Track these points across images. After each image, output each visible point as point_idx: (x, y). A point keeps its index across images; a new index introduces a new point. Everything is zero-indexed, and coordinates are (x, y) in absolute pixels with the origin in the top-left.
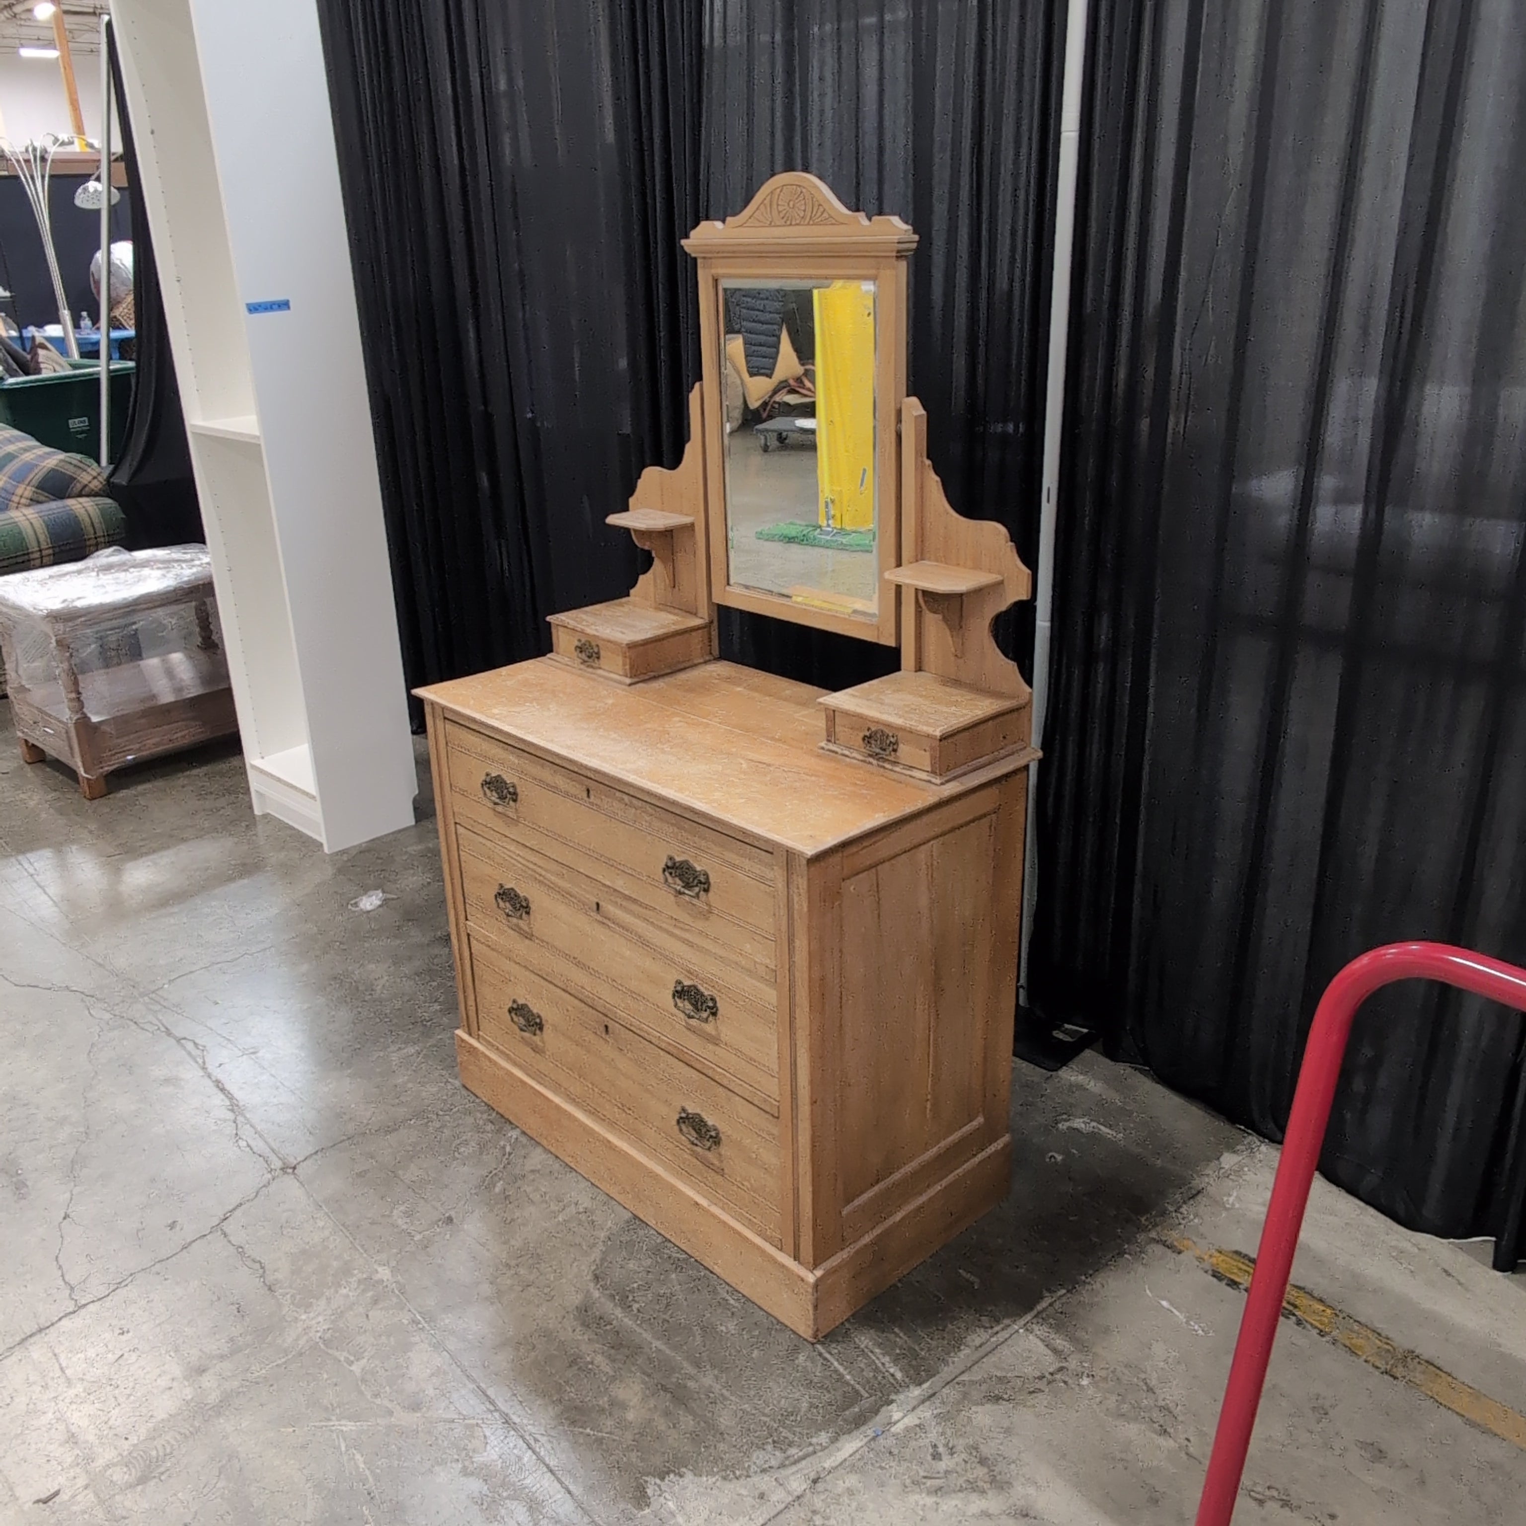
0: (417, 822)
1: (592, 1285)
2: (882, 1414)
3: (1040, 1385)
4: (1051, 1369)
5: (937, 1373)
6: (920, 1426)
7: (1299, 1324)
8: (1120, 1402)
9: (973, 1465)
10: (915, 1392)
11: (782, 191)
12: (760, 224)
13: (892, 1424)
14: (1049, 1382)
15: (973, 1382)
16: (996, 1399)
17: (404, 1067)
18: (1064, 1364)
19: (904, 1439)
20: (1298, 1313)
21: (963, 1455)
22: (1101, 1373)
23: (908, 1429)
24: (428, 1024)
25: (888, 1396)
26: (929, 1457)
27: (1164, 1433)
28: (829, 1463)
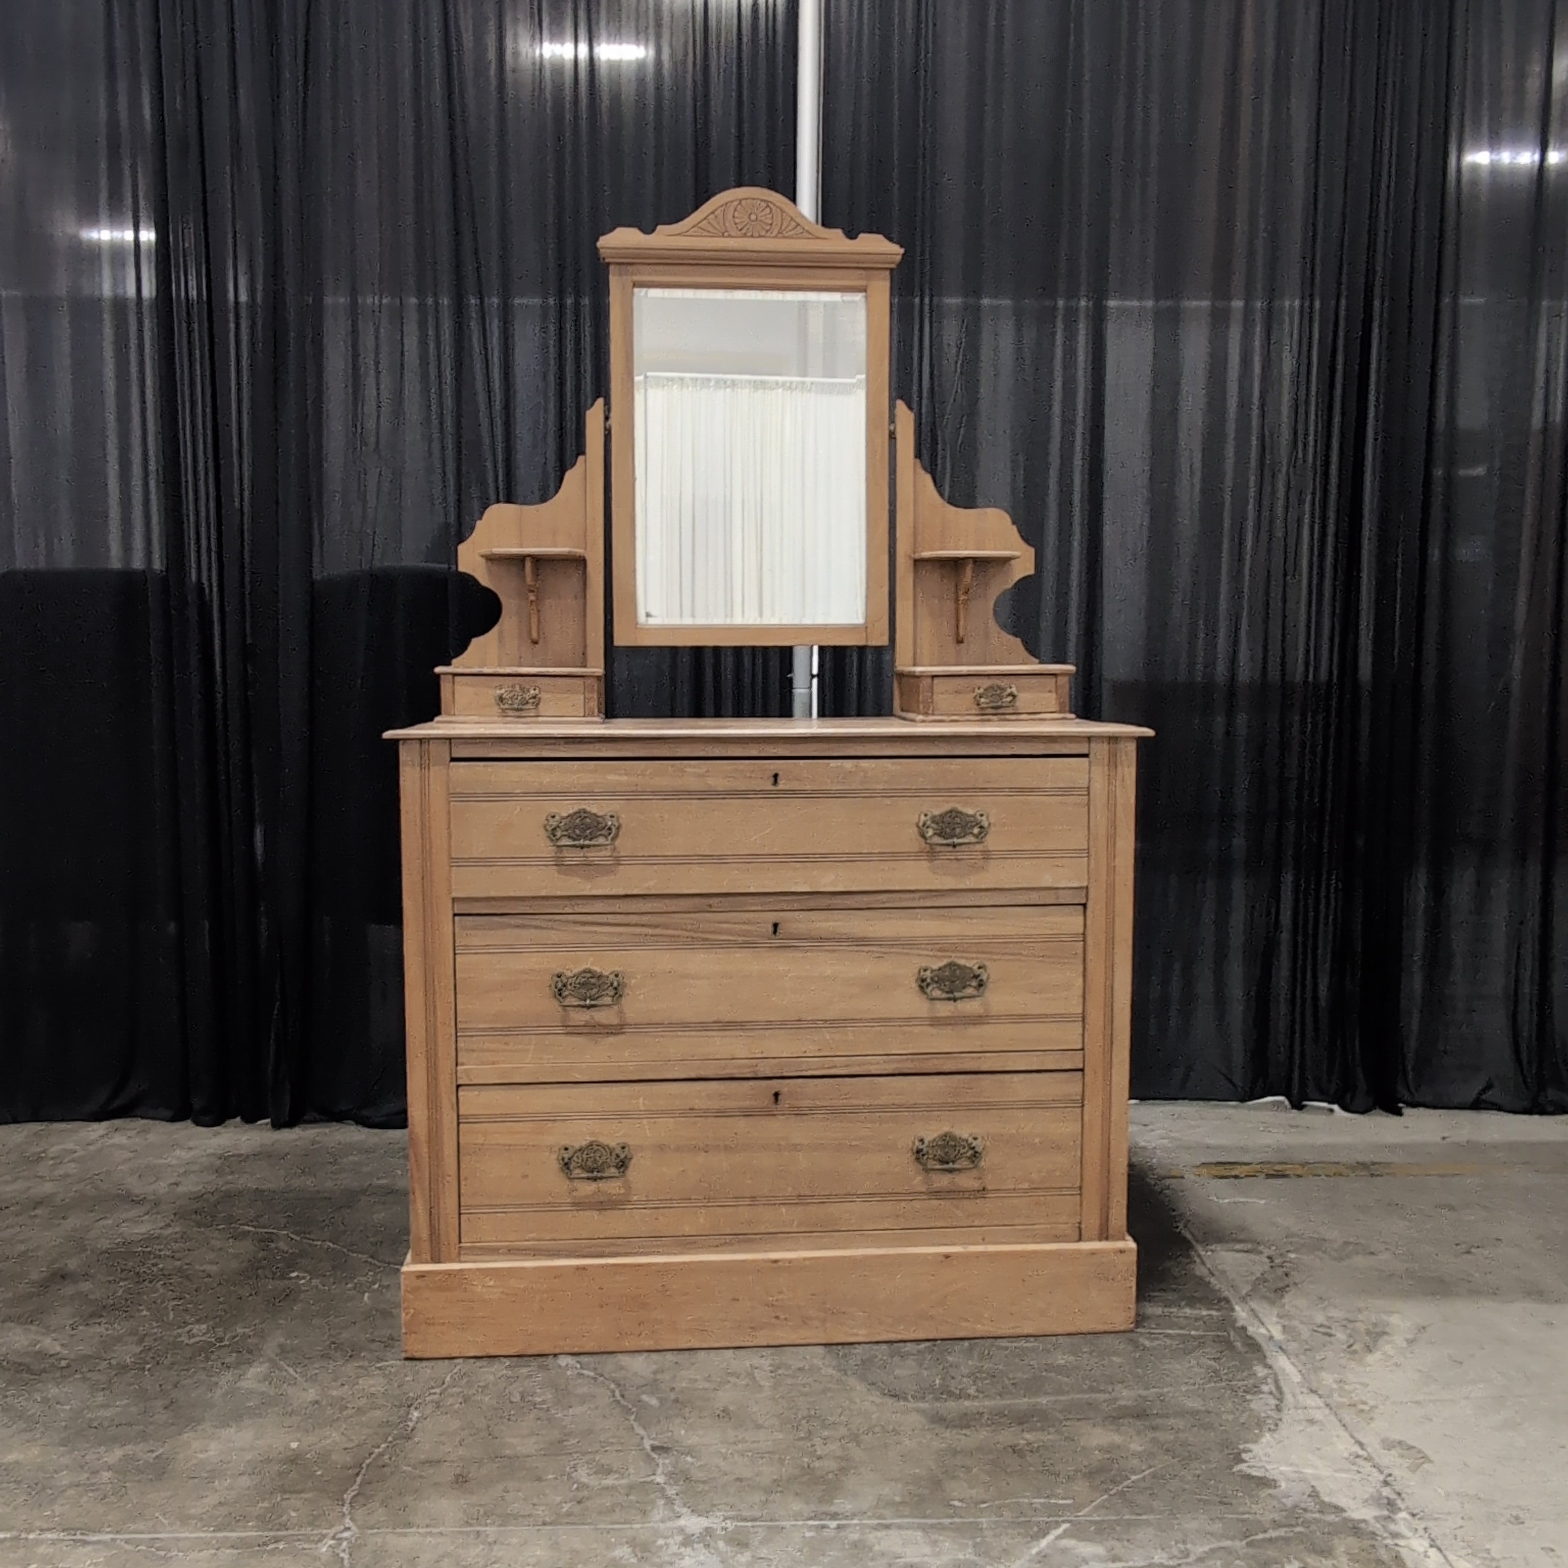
2: (1256, 1336)
3: (1281, 1270)
4: (1267, 1260)
5: (1227, 1299)
6: (1285, 1327)
7: (1300, 1177)
8: (1325, 1252)
9: (1351, 1325)
10: (1242, 1315)
11: (740, 204)
12: (708, 234)
13: (1272, 1337)
14: (1281, 1267)
15: (1252, 1290)
16: (1281, 1290)
17: (285, 1386)
18: (1266, 1255)
19: (1295, 1339)
20: (1288, 1173)
21: (1335, 1324)
22: (1289, 1247)
23: (1284, 1333)
24: (225, 1343)
25: (1234, 1326)
26: (1327, 1338)
27: (1373, 1253)
28: (1296, 1379)
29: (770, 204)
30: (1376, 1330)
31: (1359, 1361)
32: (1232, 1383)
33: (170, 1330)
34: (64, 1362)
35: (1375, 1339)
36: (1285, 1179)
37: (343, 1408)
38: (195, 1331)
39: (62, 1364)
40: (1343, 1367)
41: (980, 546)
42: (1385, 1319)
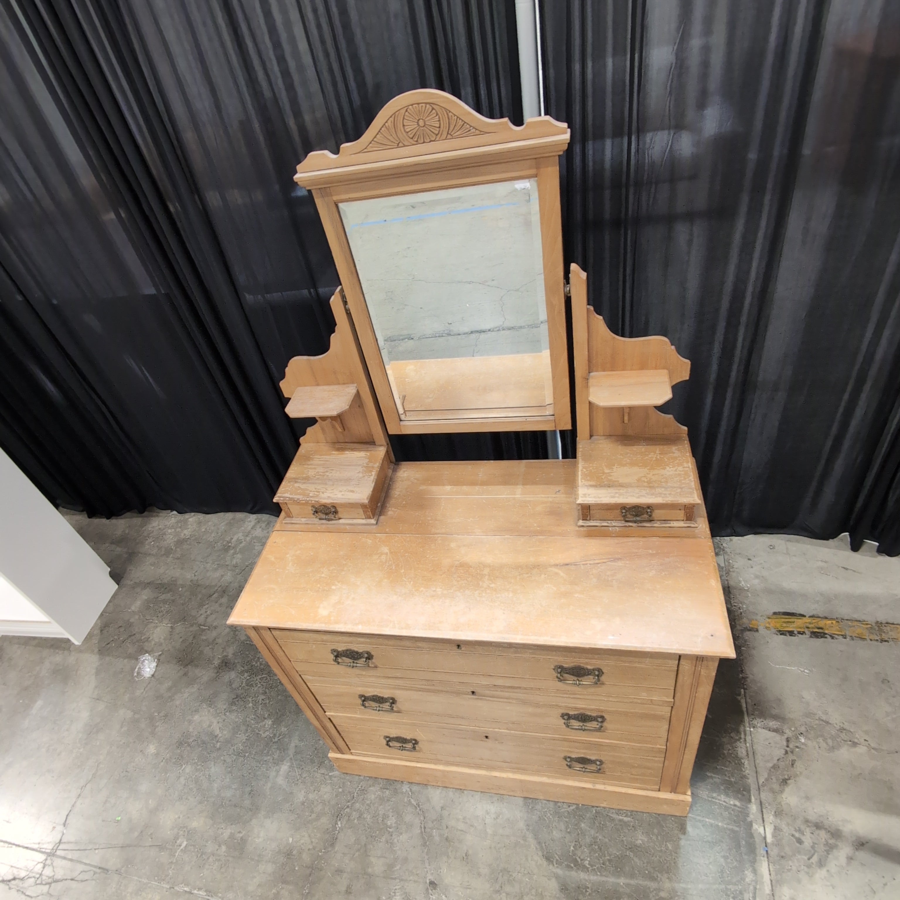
0: (118, 584)
1: (551, 867)
2: (755, 835)
3: (791, 757)
4: (785, 743)
5: (750, 787)
6: (776, 829)
7: (833, 638)
8: (825, 740)
9: (817, 832)
10: (754, 808)
11: (406, 111)
12: (384, 146)
13: (765, 838)
14: (792, 752)
15: (767, 780)
16: (785, 782)
17: (293, 785)
18: (786, 736)
19: (778, 843)
20: (826, 632)
21: (808, 830)
22: (803, 729)
23: (774, 836)
24: (276, 740)
25: (746, 820)
26: (798, 845)
27: (855, 744)
28: (767, 889)
29: (434, 106)
30: (832, 841)
31: (811, 876)
32: (729, 887)
33: (257, 723)
34: (219, 744)
35: (828, 852)
36: (823, 639)
37: (312, 812)
38: (266, 726)
39: (218, 745)
40: (799, 881)
41: (643, 366)
42: (841, 828)
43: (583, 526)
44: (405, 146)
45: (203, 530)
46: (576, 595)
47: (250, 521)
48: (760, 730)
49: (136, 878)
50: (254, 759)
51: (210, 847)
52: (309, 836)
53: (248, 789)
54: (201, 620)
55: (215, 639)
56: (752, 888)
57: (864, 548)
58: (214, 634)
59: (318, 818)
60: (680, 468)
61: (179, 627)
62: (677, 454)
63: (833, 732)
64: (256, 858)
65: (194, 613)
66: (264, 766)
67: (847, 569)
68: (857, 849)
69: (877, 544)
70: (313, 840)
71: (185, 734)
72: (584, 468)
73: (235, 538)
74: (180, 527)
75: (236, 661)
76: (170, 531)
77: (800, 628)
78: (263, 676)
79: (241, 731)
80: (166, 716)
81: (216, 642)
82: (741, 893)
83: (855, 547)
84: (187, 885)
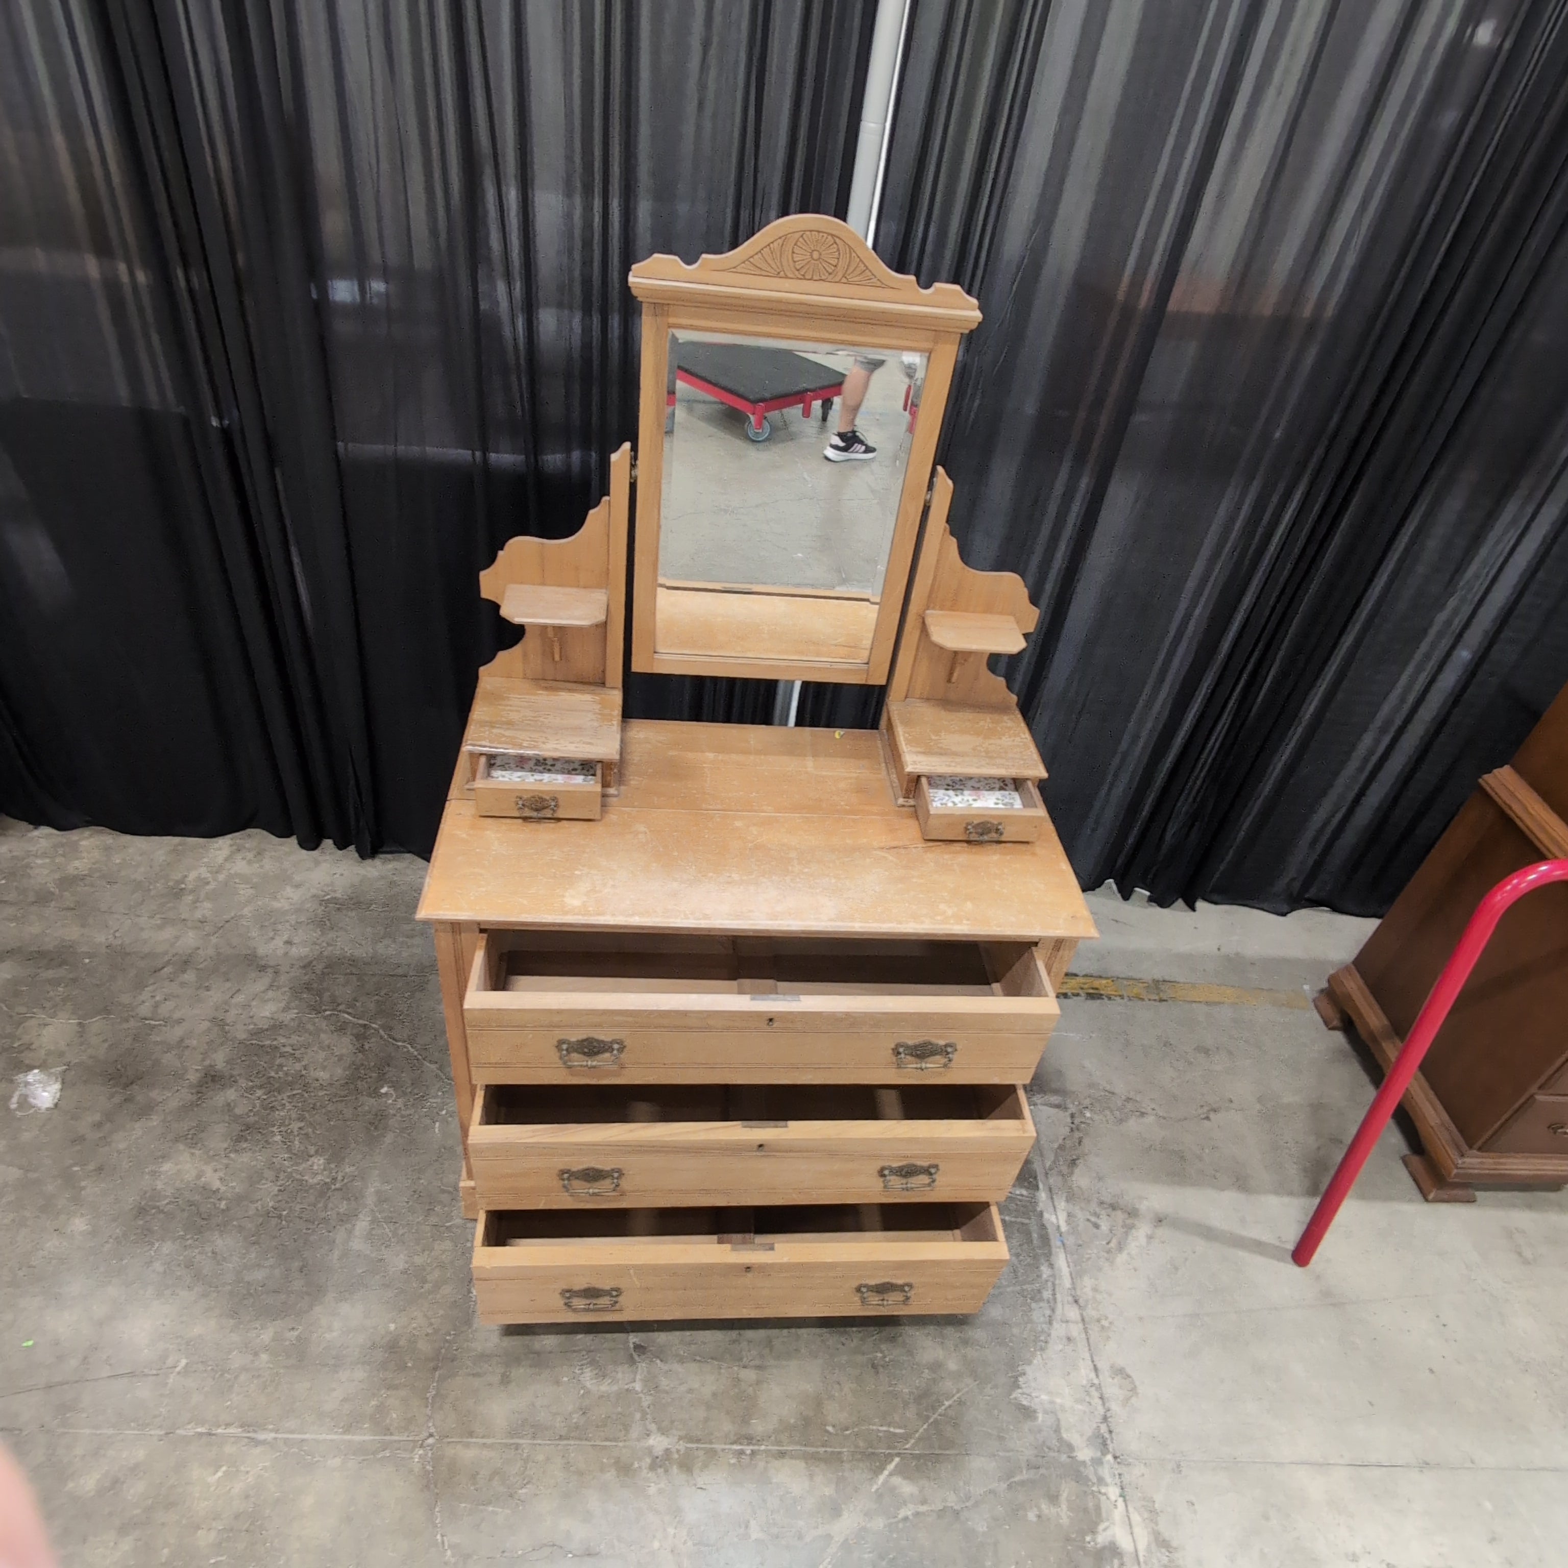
2: (1048, 1226)
3: (1077, 1134)
4: (1069, 1120)
5: (1036, 1172)
6: (1069, 1215)
7: (1110, 999)
8: (1112, 1111)
9: (1113, 1214)
10: (1042, 1195)
11: (802, 236)
12: (760, 272)
13: (1058, 1227)
14: (1078, 1129)
15: (1054, 1162)
16: (1073, 1163)
17: (383, 1248)
18: (1070, 1112)
19: (1074, 1231)
20: (1102, 992)
21: (1103, 1212)
22: (1087, 1102)
23: (1068, 1223)
24: (338, 1186)
25: (1035, 1210)
26: (1095, 1230)
27: (1143, 1114)
28: (1067, 1283)
29: (837, 240)
30: (1129, 1221)
31: (1112, 1262)
32: (1024, 1287)
33: (297, 1164)
34: (224, 1202)
35: (1126, 1233)
36: (1099, 1001)
37: (424, 1281)
38: (315, 1167)
39: (223, 1205)
40: (1100, 1269)
41: (989, 609)
42: (1137, 1206)
43: (903, 806)
44: (786, 277)
45: (118, 861)
46: (914, 880)
47: (220, 849)
48: (1040, 1107)
49: (87, 1431)
50: (301, 1218)
51: (237, 1360)
52: (425, 1316)
53: (297, 1264)
54: (144, 1010)
55: (182, 1040)
56: (1050, 1284)
57: (1134, 897)
58: (178, 1031)
59: (437, 1286)
60: (1018, 739)
61: (96, 1024)
62: (1010, 724)
63: (1119, 1103)
64: (333, 1362)
65: (125, 999)
66: (321, 1226)
67: (1117, 921)
68: (1155, 1226)
69: (1148, 893)
70: (433, 1320)
71: (148, 1195)
72: (905, 732)
73: (192, 875)
74: (63, 855)
75: (235, 1073)
76: (39, 861)
77: (1075, 989)
78: (295, 1092)
79: (267, 1179)
80: (100, 1169)
81: (184, 1045)
82: (1039, 1291)
83: (1126, 895)
84: (202, 1423)
